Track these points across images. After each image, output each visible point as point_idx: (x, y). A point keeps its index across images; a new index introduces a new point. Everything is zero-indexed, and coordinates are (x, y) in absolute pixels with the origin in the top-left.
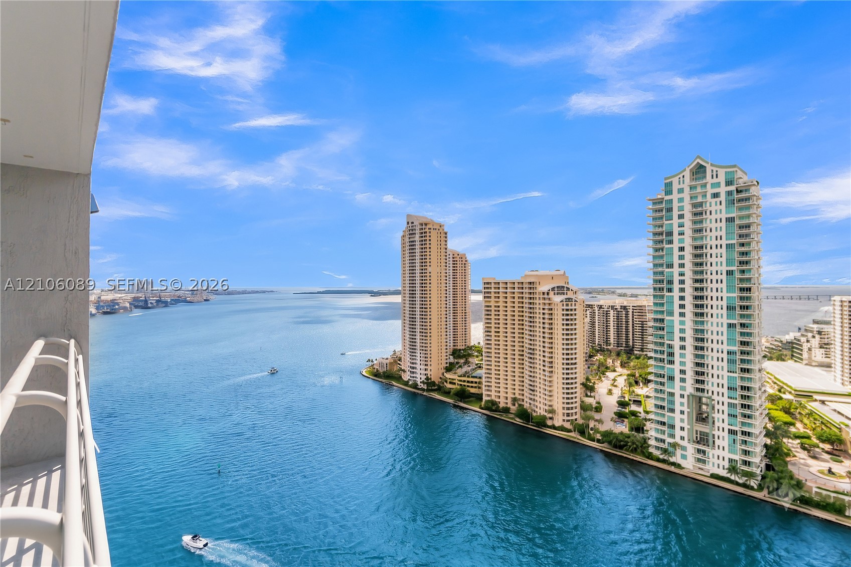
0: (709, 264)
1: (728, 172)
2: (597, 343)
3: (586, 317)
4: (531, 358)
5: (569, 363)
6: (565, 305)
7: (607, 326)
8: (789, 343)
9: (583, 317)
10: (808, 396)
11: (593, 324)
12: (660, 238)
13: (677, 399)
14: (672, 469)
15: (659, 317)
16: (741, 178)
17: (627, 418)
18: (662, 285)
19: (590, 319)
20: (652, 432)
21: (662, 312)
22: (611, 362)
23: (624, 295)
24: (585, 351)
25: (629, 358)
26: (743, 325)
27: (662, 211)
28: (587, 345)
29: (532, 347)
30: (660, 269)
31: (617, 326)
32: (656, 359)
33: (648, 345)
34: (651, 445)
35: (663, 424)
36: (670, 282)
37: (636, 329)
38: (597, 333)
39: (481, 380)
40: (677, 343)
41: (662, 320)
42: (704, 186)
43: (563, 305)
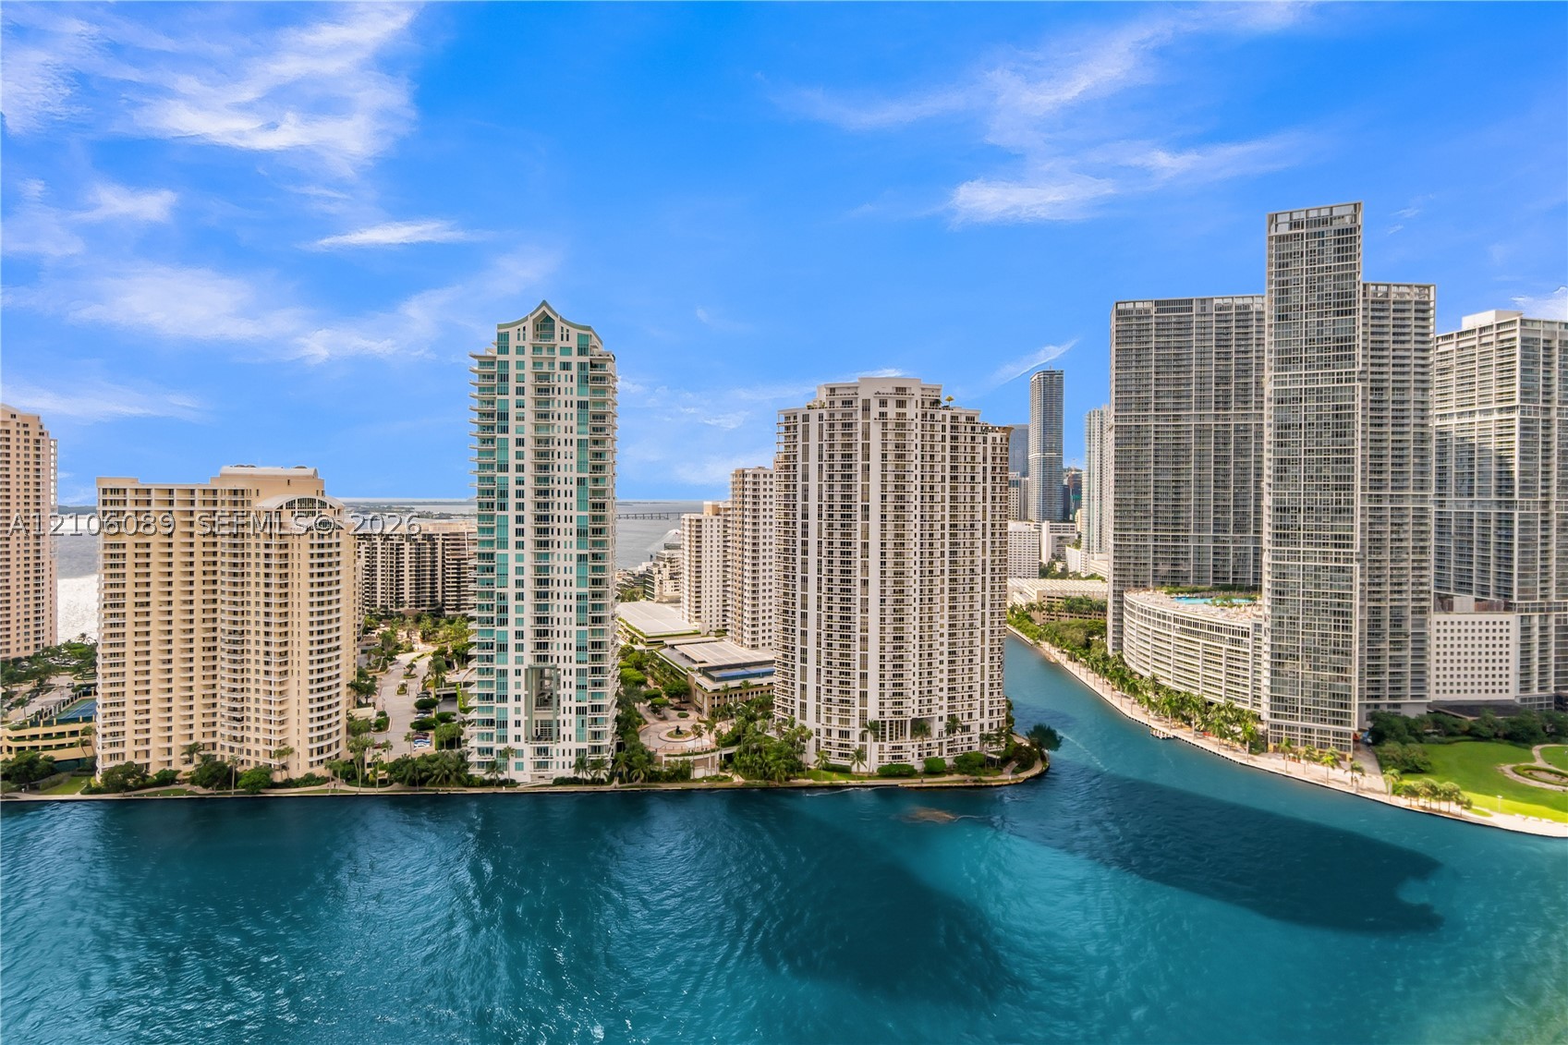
0: (556, 468)
1: (582, 335)
2: (379, 603)
3: (359, 557)
4: (235, 652)
5: (324, 648)
6: (316, 536)
7: (397, 572)
8: (641, 576)
9: (352, 557)
10: (657, 641)
11: (371, 570)
12: (489, 422)
13: (512, 679)
14: (504, 790)
15: (487, 550)
16: (595, 347)
17: (433, 728)
18: (492, 499)
19: (367, 561)
20: (473, 740)
21: (491, 543)
22: (406, 636)
23: (428, 516)
24: (357, 622)
25: (436, 624)
26: (595, 556)
27: (493, 377)
28: (361, 611)
29: (238, 628)
30: (489, 473)
31: (416, 571)
32: (481, 620)
33: (470, 598)
34: (471, 763)
35: (490, 723)
36: (504, 494)
37: (449, 573)
38: (379, 586)
39: (90, 724)
40: (511, 591)
41: (491, 556)
42: (552, 349)
43: (312, 536)
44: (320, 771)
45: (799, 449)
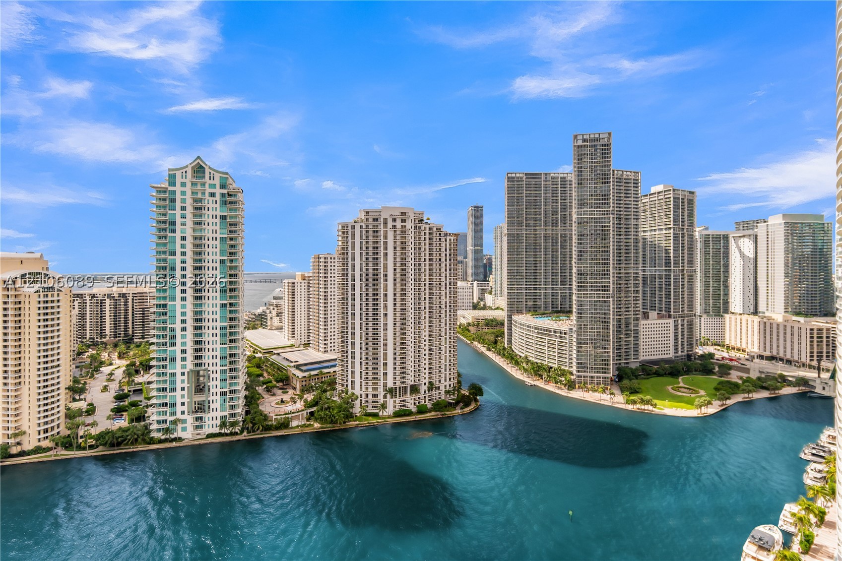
0: (206, 254)
1: (222, 177)
2: (88, 337)
3: (74, 308)
5: (48, 365)
6: (41, 296)
7: (101, 317)
8: (259, 315)
9: (69, 309)
10: (270, 352)
11: (82, 316)
12: (163, 226)
13: (179, 378)
14: (174, 444)
15: (162, 302)
16: (231, 184)
17: (126, 411)
18: (165, 270)
19: (80, 311)
20: (154, 416)
21: (165, 298)
22: (107, 356)
24: (72, 349)
25: (128, 348)
26: (231, 305)
27: (165, 200)
28: (75, 342)
30: (163, 256)
31: (114, 316)
32: (158, 344)
33: (151, 331)
34: (152, 430)
35: (165, 405)
36: (173, 269)
37: (137, 317)
38: (88, 326)
40: (178, 326)
41: (165, 306)
42: (204, 184)
43: (39, 296)
44: (46, 444)
45: (350, 244)
